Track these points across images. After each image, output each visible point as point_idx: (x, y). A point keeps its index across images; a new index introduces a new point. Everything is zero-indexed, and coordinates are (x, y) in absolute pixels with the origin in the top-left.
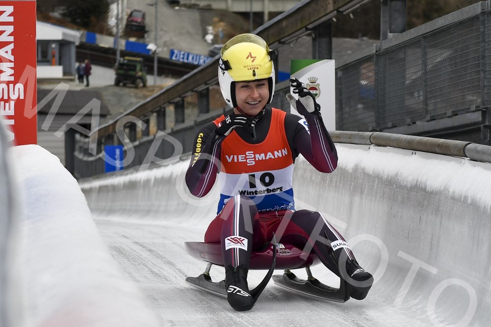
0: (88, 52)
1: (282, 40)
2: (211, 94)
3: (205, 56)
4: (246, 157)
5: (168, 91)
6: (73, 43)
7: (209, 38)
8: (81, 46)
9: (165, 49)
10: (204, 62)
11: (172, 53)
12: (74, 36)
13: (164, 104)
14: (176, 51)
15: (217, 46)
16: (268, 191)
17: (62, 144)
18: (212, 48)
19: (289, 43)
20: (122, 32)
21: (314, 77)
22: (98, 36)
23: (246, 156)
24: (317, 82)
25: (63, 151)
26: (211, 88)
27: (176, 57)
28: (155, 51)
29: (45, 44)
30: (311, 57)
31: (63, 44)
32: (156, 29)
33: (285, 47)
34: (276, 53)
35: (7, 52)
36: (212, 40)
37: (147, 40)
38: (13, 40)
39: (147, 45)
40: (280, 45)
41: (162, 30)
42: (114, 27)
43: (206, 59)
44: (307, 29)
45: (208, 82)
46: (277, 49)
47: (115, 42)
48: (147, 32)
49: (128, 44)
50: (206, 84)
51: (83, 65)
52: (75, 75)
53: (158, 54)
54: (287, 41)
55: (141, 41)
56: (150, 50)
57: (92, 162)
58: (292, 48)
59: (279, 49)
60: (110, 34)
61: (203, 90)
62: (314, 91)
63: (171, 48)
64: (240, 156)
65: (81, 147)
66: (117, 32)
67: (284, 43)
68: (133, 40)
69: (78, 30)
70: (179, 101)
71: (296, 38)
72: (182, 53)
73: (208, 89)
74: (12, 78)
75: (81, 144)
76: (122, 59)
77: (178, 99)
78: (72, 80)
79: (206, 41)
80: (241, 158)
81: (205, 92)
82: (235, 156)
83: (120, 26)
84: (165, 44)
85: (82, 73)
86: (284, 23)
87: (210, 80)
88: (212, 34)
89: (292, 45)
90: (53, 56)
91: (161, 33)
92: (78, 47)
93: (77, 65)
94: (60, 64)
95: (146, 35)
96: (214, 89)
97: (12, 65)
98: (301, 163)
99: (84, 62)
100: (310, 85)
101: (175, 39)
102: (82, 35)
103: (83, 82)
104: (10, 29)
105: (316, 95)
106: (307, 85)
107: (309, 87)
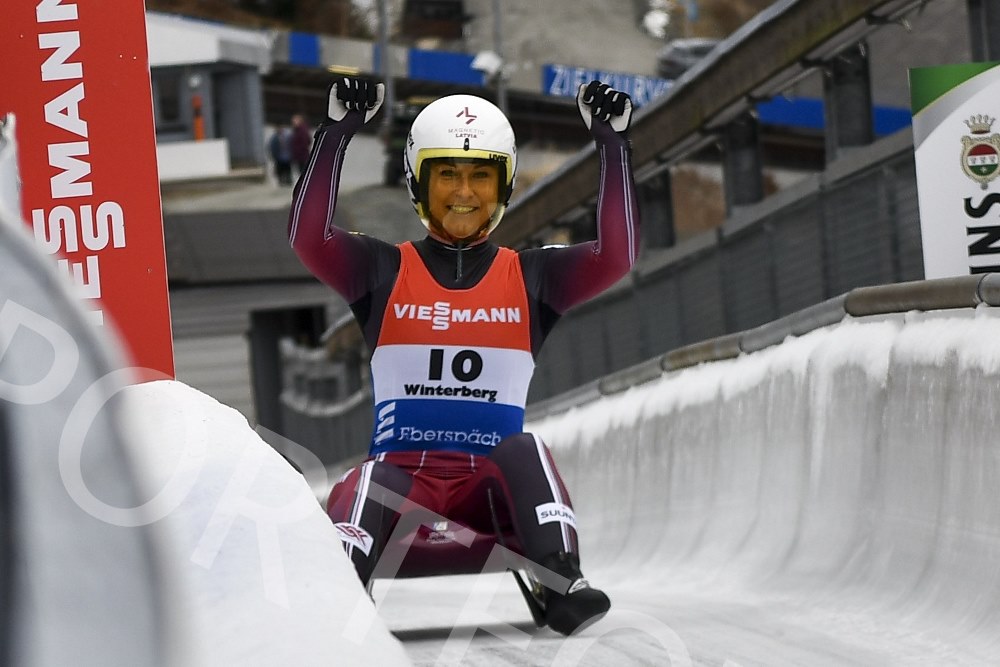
0: (299, 91)
1: (879, 12)
2: (677, 189)
3: (648, 77)
4: (432, 312)
5: (547, 189)
6: (253, 68)
7: (657, 21)
8: (277, 77)
9: (528, 65)
10: (647, 95)
11: (549, 75)
12: (253, 49)
13: (539, 228)
14: (560, 70)
15: (680, 44)
16: (466, 391)
17: (244, 373)
18: (666, 51)
19: (899, 20)
20: (397, 24)
21: (983, 114)
22: (325, 43)
23: (434, 309)
24: (994, 130)
25: (246, 392)
26: (673, 170)
27: (562, 87)
28: (499, 74)
29: (171, 77)
30: (967, 54)
31: (222, 74)
32: (496, 7)
33: (887, 32)
34: (863, 53)
35: (65, 112)
36: (666, 28)
37: (471, 42)
38: (81, 76)
39: (472, 59)
40: (874, 26)
41: (512, 10)
42: (369, 11)
43: (650, 85)
45: (666, 155)
46: (863, 40)
47: (378, 57)
48: (468, 19)
49: (416, 58)
50: (661, 161)
51: (288, 132)
52: (264, 165)
53: (505, 81)
54: (894, 11)
55: (454, 47)
56: (481, 72)
57: (335, 419)
58: (910, 32)
59: (871, 39)
60: (360, 33)
61: (652, 179)
62: (987, 156)
63: (545, 60)
64: (421, 308)
65: (299, 379)
66: (382, 27)
67: (883, 20)
68: (428, 45)
69: (264, 27)
70: (582, 218)
72: (580, 73)
73: (665, 175)
74: (86, 189)
75: (300, 369)
76: (400, 106)
77: (579, 213)
78: (258, 180)
79: (646, 31)
80: (423, 313)
81: (659, 183)
82: (413, 307)
83: (389, 8)
84: (527, 51)
85: (286, 155)
87: (670, 146)
88: (662, 9)
89: (907, 24)
90: (197, 113)
91: (511, 18)
92: (267, 80)
93: (269, 133)
94: (218, 134)
95: (467, 29)
96: (682, 174)
97: (83, 148)
98: (964, 375)
99: (288, 123)
101: (554, 34)
102: (277, 44)
103: (289, 182)
104: (70, 42)
105: (992, 168)
106: (965, 139)
107: (970, 148)
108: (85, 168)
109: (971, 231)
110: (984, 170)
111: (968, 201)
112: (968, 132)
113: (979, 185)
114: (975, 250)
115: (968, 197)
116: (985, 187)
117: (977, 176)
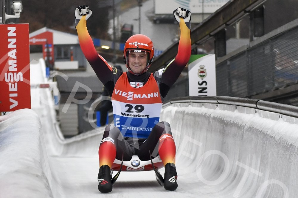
24: (205, 68)
35: (12, 54)
38: (16, 47)
42: (111, 34)
44: (211, 36)
54: (200, 43)
62: (203, 73)
65: (87, 114)
66: (114, 38)
71: (205, 41)
74: (16, 69)
78: (84, 70)
86: (198, 32)
90: (72, 55)
97: (15, 61)
100: (200, 70)
104: (14, 40)
105: (204, 76)
106: (199, 70)
107: (200, 71)
108: (16, 65)
109: (199, 88)
110: (202, 76)
111: (199, 82)
112: (199, 68)
113: (201, 79)
114: (200, 92)
115: (199, 81)
116: (202, 79)
117: (201, 77)
